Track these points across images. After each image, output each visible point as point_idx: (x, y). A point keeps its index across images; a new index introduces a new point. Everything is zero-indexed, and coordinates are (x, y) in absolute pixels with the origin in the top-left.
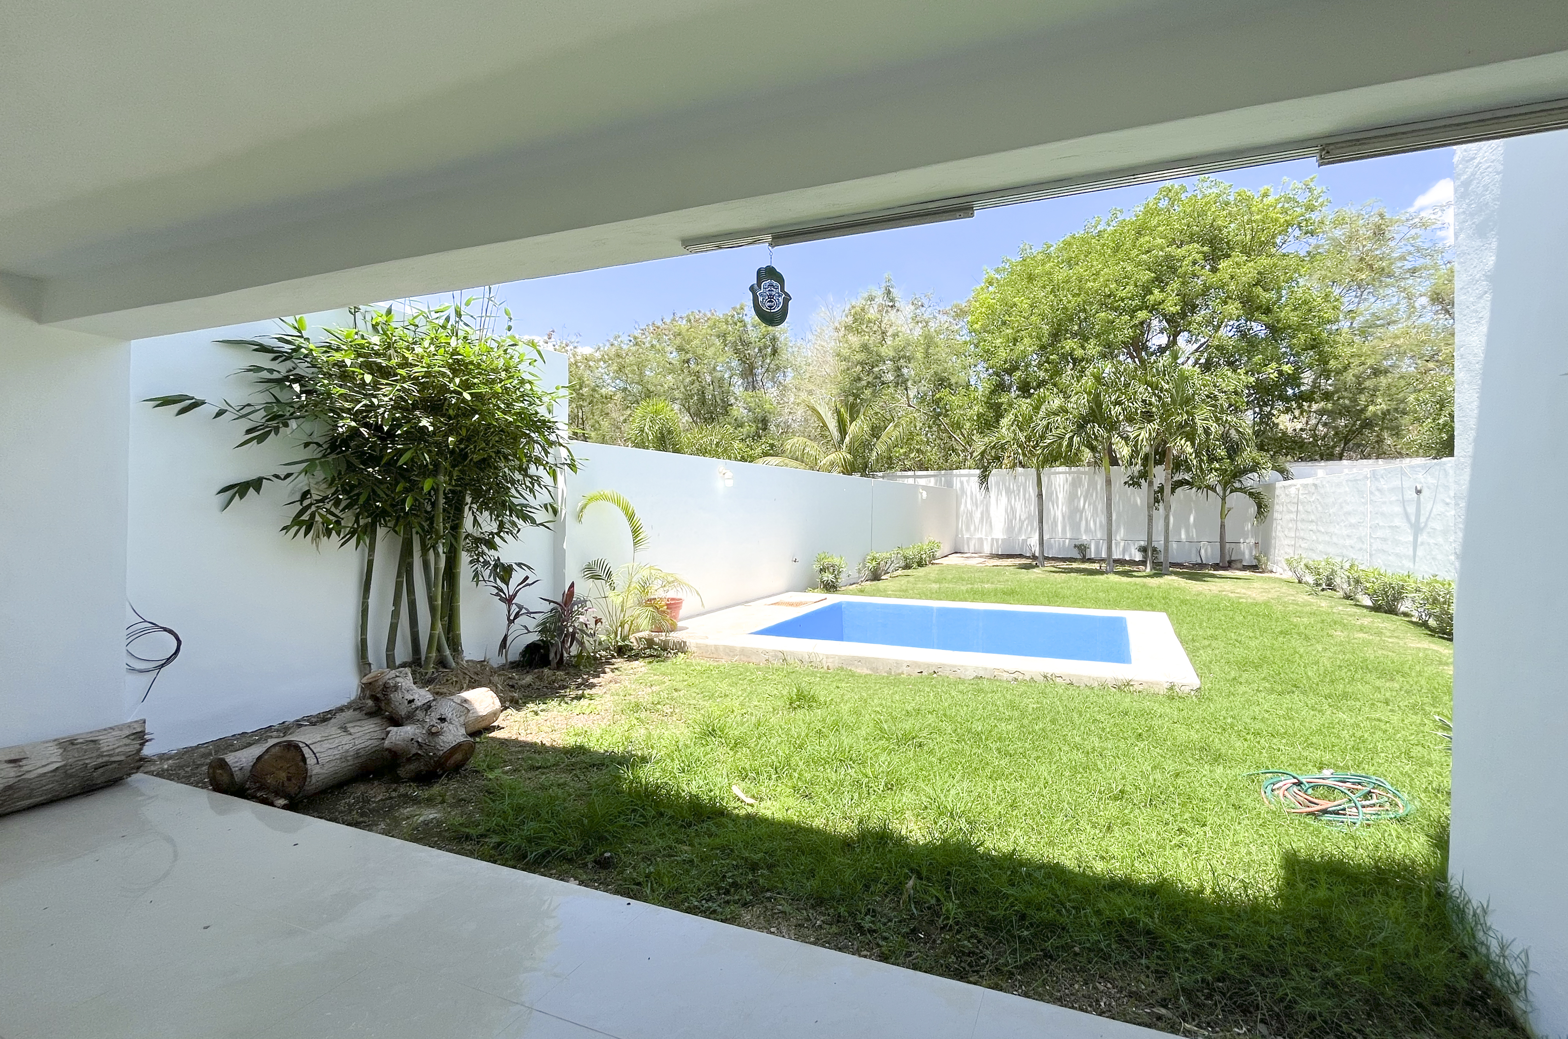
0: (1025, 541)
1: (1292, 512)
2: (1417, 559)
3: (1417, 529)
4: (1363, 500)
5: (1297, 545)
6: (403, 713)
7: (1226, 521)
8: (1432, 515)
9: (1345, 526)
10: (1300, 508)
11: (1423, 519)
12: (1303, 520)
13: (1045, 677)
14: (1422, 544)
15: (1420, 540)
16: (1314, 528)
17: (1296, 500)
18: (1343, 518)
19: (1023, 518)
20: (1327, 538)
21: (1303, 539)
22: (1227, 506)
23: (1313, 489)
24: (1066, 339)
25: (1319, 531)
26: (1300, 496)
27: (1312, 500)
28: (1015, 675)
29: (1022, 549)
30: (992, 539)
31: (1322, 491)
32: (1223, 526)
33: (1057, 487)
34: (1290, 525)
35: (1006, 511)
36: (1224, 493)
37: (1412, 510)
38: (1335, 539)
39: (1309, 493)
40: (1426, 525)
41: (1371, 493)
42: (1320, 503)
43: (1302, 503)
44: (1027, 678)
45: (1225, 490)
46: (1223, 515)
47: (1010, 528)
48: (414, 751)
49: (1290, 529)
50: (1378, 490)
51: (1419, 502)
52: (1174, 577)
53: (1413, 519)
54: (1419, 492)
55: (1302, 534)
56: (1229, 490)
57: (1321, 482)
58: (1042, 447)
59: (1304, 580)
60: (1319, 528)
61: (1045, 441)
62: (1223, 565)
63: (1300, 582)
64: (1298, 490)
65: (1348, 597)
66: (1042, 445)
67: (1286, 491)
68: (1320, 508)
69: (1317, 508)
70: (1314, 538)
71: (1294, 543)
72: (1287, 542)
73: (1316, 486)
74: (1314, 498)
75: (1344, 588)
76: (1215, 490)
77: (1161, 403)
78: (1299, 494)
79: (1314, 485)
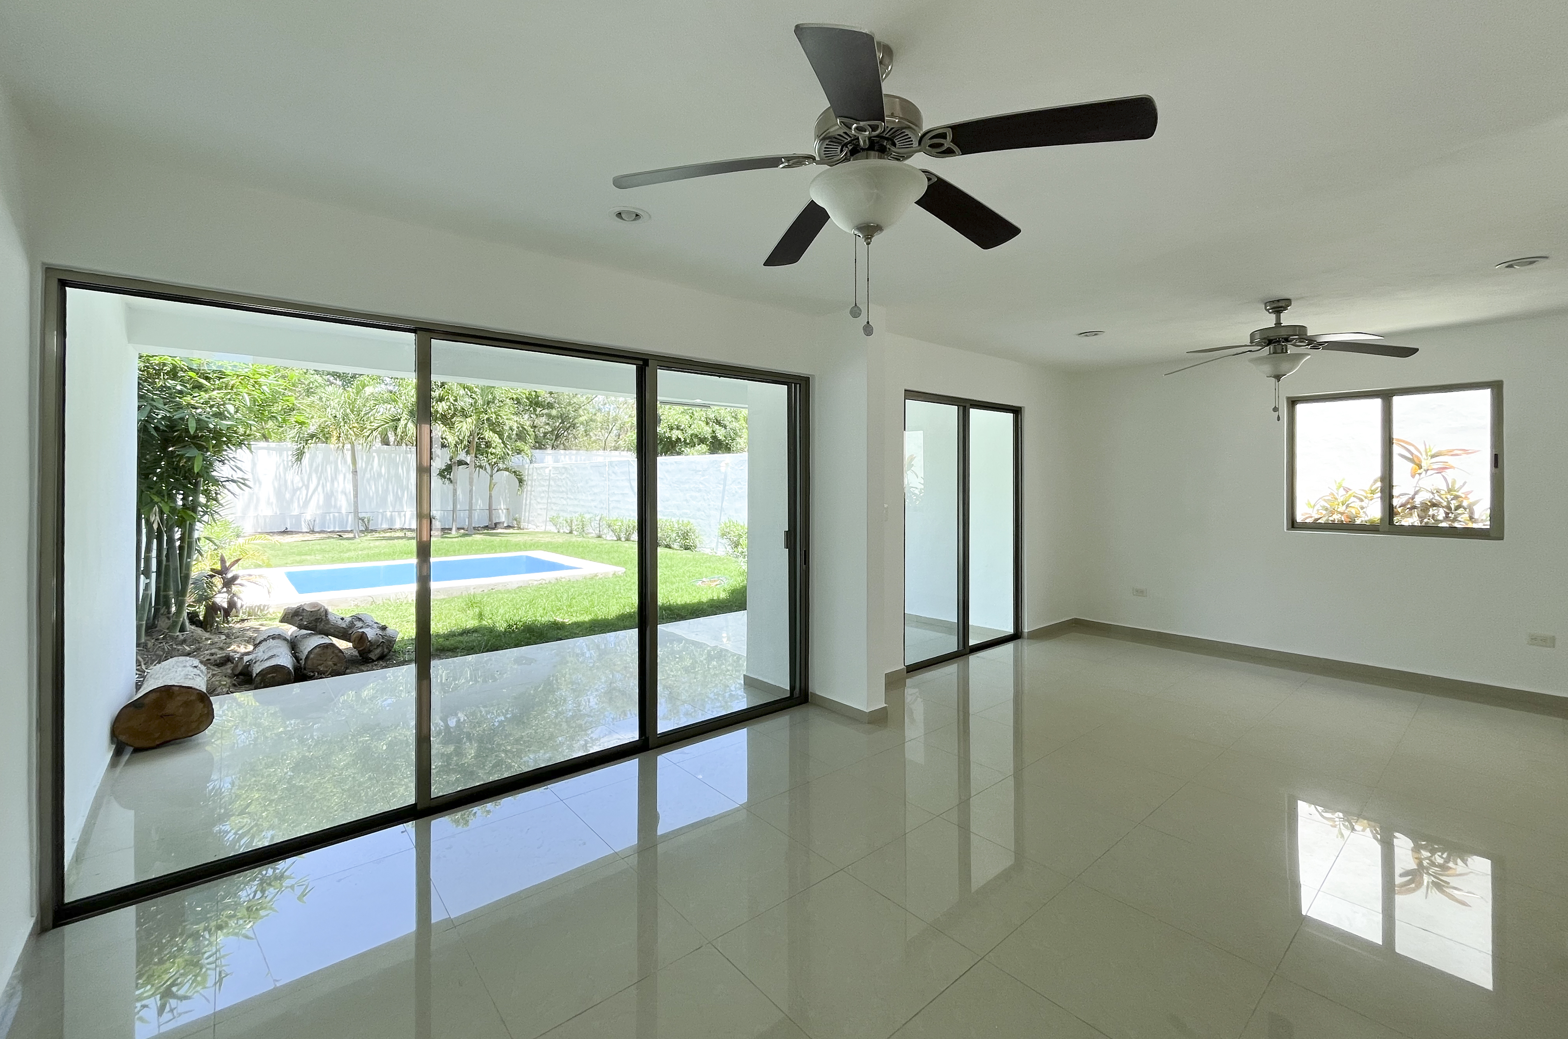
0: (300, 517)
1: (544, 486)
4: (604, 479)
5: (549, 508)
6: (344, 626)
7: (493, 493)
9: (590, 494)
10: (552, 483)
12: (554, 492)
13: (557, 579)
16: (565, 496)
17: (548, 478)
18: (589, 489)
20: (576, 502)
21: (555, 504)
22: (493, 481)
23: (563, 470)
25: (568, 498)
26: (552, 475)
27: (562, 478)
28: (540, 582)
29: (296, 525)
31: (571, 472)
32: (490, 497)
34: (543, 495)
36: (491, 472)
38: (581, 503)
39: (560, 473)
41: (608, 474)
42: (570, 480)
43: (553, 479)
44: (547, 582)
45: (492, 469)
46: (491, 488)
48: (381, 640)
49: (542, 498)
50: (613, 472)
52: (480, 535)
55: (554, 500)
56: (496, 469)
57: (571, 466)
58: (369, 430)
59: (561, 531)
60: (569, 496)
61: (372, 424)
62: (491, 527)
63: (559, 532)
64: (550, 471)
65: (599, 537)
66: (369, 427)
67: (538, 471)
68: (569, 483)
69: (567, 484)
70: (565, 502)
71: (546, 507)
72: (540, 506)
73: (566, 469)
74: (564, 476)
75: (597, 532)
76: (485, 469)
77: (475, 403)
78: (551, 474)
79: (564, 468)
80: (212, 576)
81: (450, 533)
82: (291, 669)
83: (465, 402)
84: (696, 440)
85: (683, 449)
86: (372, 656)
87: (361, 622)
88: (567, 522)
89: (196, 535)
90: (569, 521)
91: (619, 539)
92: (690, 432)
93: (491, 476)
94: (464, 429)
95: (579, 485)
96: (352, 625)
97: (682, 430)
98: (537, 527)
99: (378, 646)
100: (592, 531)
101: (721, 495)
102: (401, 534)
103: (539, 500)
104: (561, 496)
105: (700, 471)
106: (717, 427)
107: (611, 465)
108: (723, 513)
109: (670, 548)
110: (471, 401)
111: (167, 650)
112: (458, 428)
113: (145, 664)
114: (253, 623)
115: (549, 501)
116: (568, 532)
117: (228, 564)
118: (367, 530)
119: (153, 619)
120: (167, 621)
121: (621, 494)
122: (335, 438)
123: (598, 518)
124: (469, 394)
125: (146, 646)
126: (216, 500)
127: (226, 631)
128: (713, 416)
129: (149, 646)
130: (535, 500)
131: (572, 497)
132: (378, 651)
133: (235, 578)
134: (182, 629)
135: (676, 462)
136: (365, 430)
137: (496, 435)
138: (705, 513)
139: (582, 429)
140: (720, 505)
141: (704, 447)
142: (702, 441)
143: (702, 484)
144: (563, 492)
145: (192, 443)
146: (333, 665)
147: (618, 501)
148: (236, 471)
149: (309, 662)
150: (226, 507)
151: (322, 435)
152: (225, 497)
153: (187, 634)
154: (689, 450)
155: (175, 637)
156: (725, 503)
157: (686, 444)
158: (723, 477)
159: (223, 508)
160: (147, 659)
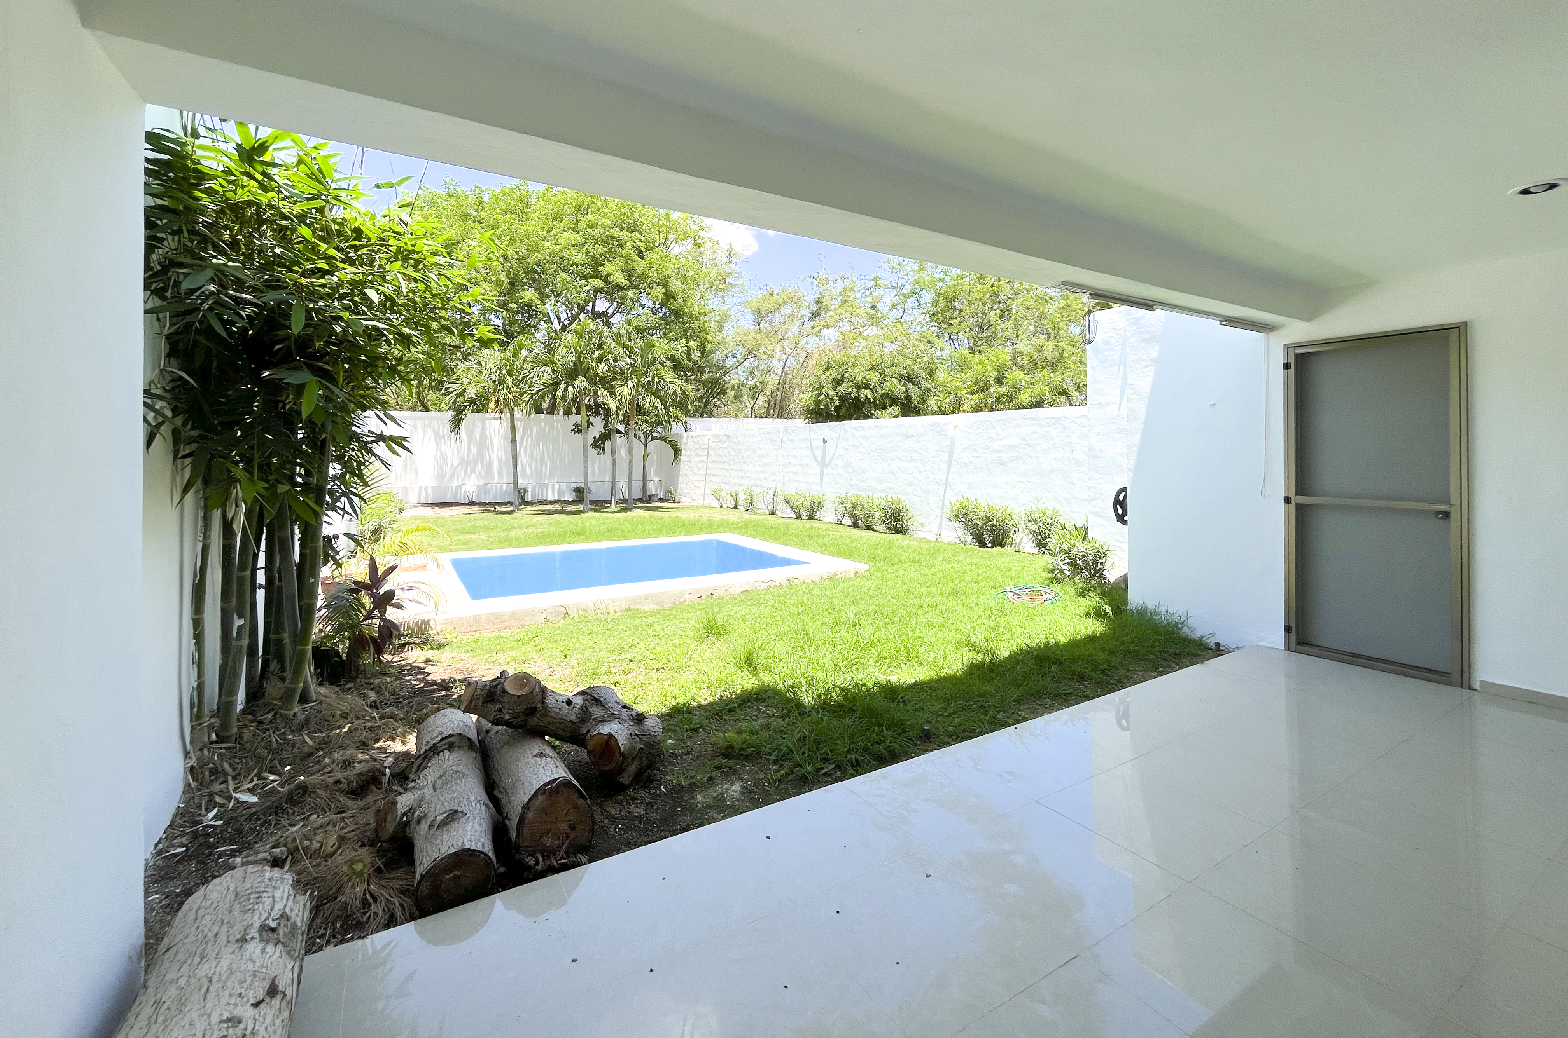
0: (459, 488)
1: (701, 456)
2: (823, 484)
3: (823, 465)
4: (777, 447)
5: (708, 480)
7: (647, 463)
8: (835, 456)
9: (758, 465)
10: (711, 452)
11: (827, 459)
12: (714, 462)
14: (828, 474)
15: (826, 472)
16: (727, 466)
17: (706, 447)
18: (757, 459)
19: (455, 464)
20: (741, 474)
21: (714, 475)
22: (648, 451)
23: (725, 439)
24: (524, 290)
25: (731, 469)
26: (711, 444)
27: (723, 446)
29: (455, 496)
30: (421, 488)
31: (735, 440)
32: (644, 468)
33: (492, 432)
34: (700, 465)
35: (435, 458)
36: (646, 441)
37: (819, 453)
38: (748, 474)
39: (721, 441)
40: (830, 462)
41: (783, 442)
42: (733, 449)
43: (713, 448)
45: (646, 438)
46: (645, 458)
47: (441, 476)
49: (699, 469)
50: (789, 440)
51: (824, 448)
52: (638, 510)
53: (820, 459)
54: (825, 441)
55: (713, 472)
56: (650, 438)
57: (734, 434)
58: (529, 394)
59: (724, 505)
60: (732, 467)
61: (532, 389)
62: (646, 500)
63: (721, 507)
64: (709, 439)
65: (773, 513)
66: (529, 392)
67: (695, 440)
68: (733, 453)
69: (729, 453)
70: (727, 474)
71: (704, 478)
72: (697, 478)
73: (728, 436)
74: (726, 445)
75: (770, 508)
76: (640, 438)
77: (634, 364)
78: (710, 442)
79: (726, 435)
80: (357, 591)
81: (608, 507)
82: (490, 854)
83: (624, 363)
84: (887, 402)
85: (873, 412)
86: (625, 779)
87: (600, 708)
88: (732, 496)
89: (327, 530)
90: (734, 495)
91: (799, 517)
92: (881, 391)
93: (645, 445)
94: (625, 393)
95: (744, 455)
96: (585, 716)
97: (871, 389)
98: (694, 500)
99: (634, 759)
100: (762, 507)
101: (946, 466)
102: (558, 507)
103: (695, 471)
104: (722, 467)
105: (913, 436)
106: (910, 385)
107: (786, 431)
108: (948, 488)
109: (872, 530)
110: (630, 361)
111: (275, 745)
112: (619, 392)
113: (234, 778)
114: (415, 656)
115: (708, 472)
116: (733, 506)
117: (381, 572)
118: (525, 502)
119: (260, 680)
120: (280, 685)
121: (800, 464)
122: (493, 403)
123: (771, 492)
124: (628, 353)
125: (241, 738)
126: (360, 476)
127: (377, 681)
128: (906, 371)
129: (245, 739)
130: (692, 471)
131: (736, 468)
132: (633, 768)
133: (390, 595)
134: (304, 698)
135: (876, 426)
136: (525, 395)
137: (658, 400)
138: (921, 488)
139: (731, 394)
140: (945, 478)
141: (897, 410)
142: (894, 401)
143: (915, 451)
144: (724, 462)
145: (305, 364)
146: (568, 831)
147: (796, 473)
148: (385, 424)
149: (525, 831)
150: (372, 487)
151: (479, 404)
152: (373, 470)
153: (311, 708)
154: (880, 413)
155: (291, 717)
156: (951, 476)
157: (876, 407)
158: (949, 443)
159: (369, 488)
160: (240, 766)
